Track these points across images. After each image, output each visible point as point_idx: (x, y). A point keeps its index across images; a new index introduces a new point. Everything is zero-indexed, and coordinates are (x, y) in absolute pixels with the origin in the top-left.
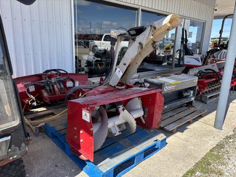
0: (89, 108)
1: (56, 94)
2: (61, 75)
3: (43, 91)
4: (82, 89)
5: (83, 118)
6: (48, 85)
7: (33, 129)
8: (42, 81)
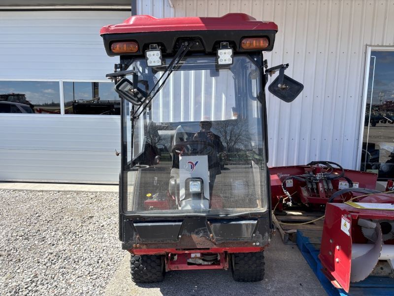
0: (349, 216)
1: (319, 196)
2: (332, 170)
3: (303, 189)
4: (353, 192)
5: (342, 229)
6: (311, 182)
7: (282, 233)
8: (304, 175)
